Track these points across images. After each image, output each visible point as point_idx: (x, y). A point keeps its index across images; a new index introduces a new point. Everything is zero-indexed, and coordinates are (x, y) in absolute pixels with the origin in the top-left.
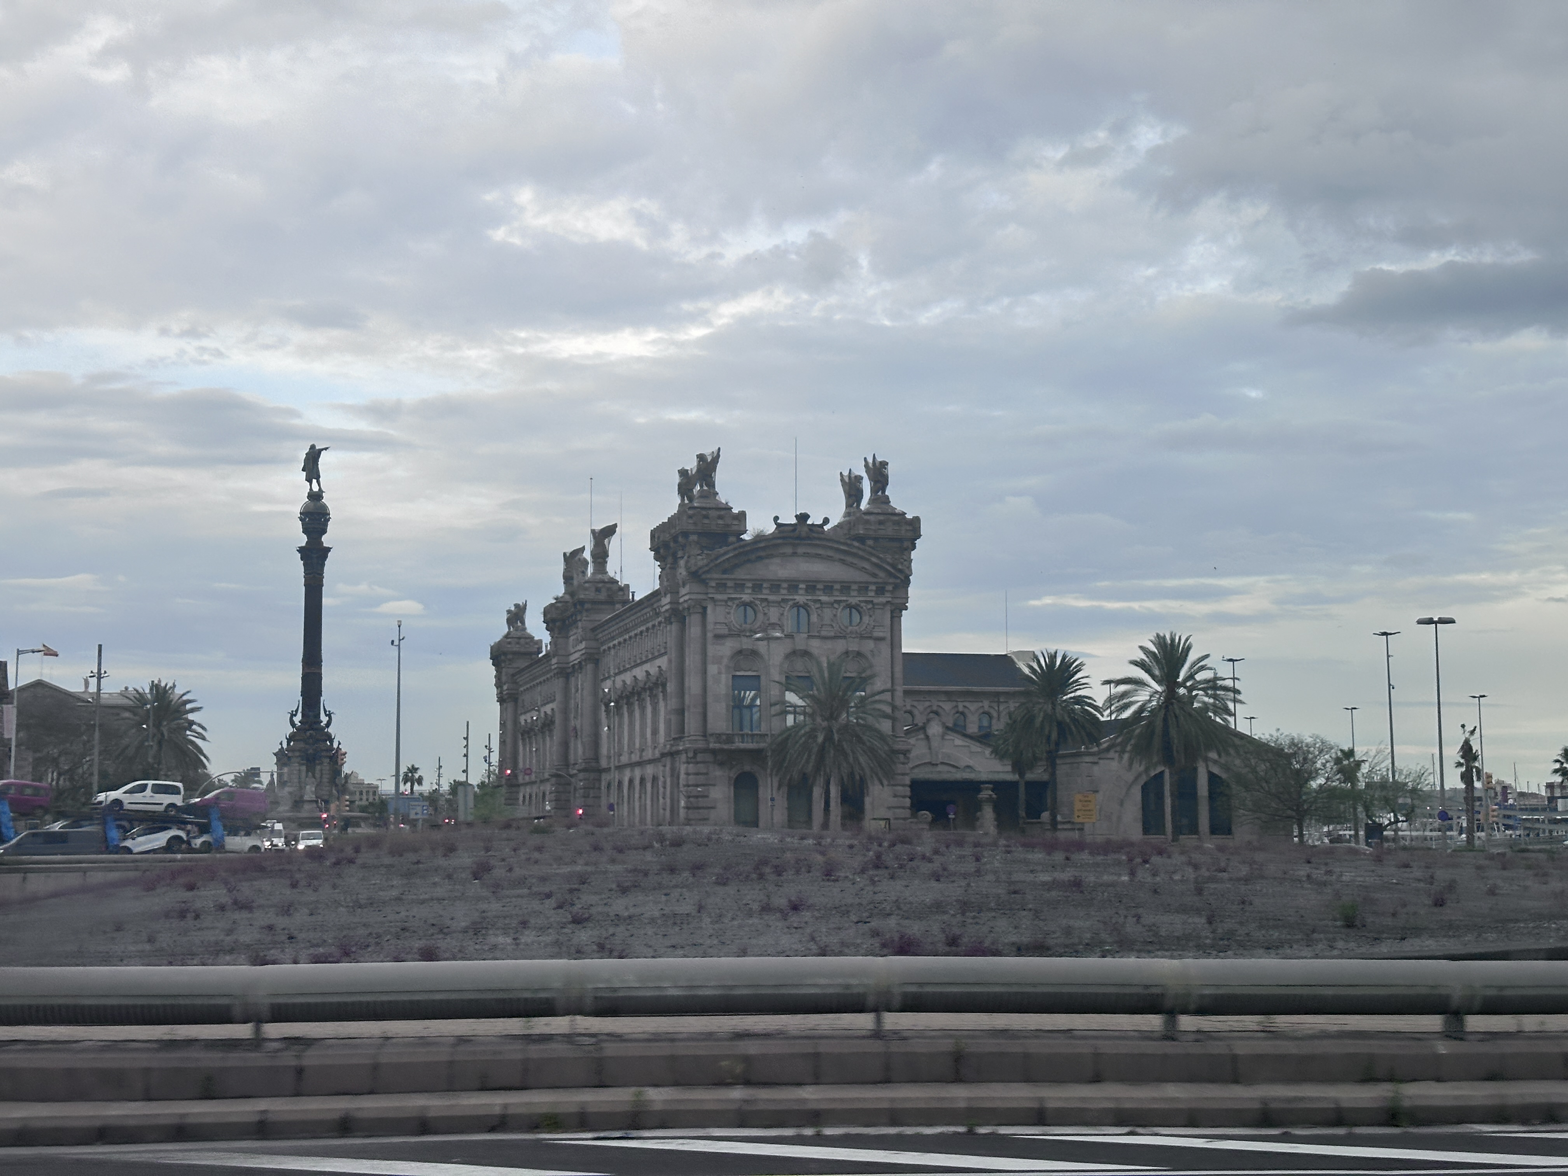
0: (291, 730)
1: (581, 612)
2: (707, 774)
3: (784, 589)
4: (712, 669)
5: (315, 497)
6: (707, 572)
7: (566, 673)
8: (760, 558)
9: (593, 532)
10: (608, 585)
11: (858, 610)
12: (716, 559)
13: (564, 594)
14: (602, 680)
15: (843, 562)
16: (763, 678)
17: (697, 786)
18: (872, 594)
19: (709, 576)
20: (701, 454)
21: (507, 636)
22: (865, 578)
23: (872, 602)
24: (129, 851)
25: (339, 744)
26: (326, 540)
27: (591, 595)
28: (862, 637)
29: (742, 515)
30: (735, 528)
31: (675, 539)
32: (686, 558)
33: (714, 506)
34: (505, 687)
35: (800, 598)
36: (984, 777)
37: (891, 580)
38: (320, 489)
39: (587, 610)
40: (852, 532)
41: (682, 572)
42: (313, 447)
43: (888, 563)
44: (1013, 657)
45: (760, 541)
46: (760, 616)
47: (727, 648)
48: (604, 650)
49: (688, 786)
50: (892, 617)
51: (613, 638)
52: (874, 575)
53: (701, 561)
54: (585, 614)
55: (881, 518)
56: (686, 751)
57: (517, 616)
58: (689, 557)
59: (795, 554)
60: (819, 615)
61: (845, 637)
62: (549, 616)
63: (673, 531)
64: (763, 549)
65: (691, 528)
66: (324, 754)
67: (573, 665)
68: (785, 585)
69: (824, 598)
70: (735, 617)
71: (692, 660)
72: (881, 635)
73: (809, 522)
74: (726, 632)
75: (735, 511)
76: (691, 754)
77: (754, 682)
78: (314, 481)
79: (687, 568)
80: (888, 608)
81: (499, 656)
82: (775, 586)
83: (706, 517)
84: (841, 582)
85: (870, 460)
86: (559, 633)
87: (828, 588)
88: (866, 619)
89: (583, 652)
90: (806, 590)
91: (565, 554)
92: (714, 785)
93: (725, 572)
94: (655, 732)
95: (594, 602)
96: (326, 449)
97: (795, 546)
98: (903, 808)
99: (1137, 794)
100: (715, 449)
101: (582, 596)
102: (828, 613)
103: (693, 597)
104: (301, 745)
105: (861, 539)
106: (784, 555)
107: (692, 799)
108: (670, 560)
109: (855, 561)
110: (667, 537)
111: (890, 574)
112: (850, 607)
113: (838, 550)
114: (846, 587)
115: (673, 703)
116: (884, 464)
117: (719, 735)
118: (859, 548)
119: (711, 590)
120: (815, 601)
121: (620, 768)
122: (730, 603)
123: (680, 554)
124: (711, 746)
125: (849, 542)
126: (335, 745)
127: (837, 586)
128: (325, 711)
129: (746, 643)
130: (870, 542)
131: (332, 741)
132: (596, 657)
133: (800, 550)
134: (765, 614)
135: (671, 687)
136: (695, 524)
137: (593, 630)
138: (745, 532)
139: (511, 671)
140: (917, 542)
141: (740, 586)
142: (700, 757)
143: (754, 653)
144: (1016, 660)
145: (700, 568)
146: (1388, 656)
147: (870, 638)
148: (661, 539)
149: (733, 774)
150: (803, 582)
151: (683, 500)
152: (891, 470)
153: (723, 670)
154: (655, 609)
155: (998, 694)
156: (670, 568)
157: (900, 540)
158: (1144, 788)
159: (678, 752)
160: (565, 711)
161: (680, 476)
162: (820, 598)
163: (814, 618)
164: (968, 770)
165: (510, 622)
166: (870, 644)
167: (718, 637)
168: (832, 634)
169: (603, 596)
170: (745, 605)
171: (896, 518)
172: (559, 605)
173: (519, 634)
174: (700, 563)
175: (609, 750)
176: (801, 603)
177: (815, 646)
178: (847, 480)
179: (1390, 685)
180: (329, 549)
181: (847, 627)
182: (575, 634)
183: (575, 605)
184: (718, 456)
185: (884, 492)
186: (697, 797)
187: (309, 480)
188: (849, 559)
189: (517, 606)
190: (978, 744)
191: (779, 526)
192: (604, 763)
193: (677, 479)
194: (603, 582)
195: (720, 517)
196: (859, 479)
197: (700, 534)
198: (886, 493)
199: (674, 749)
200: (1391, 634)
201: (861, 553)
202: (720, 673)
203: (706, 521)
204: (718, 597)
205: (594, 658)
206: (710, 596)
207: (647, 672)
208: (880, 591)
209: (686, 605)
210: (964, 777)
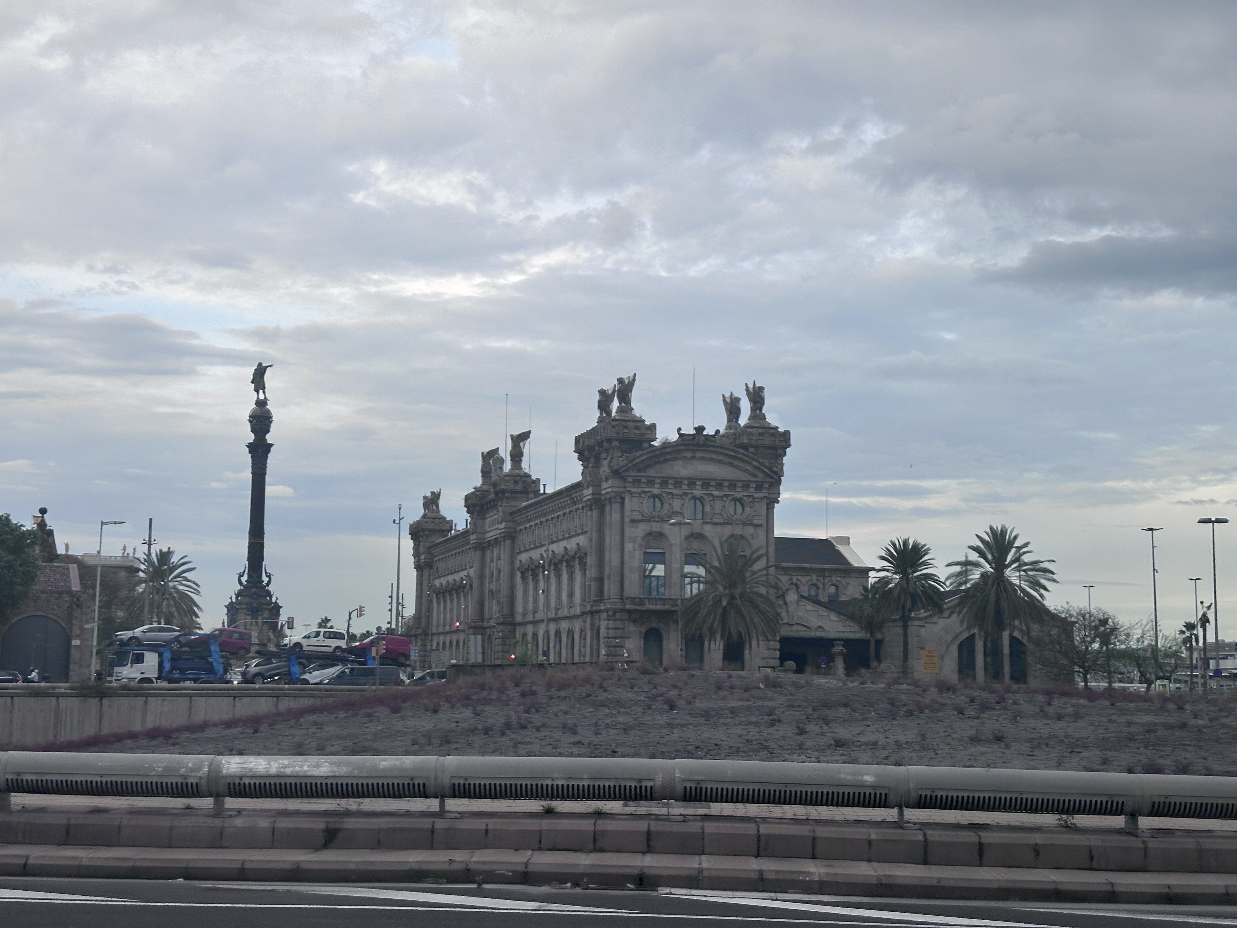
0: (239, 587)
1: (501, 499)
2: (623, 629)
3: (685, 484)
4: (629, 547)
5: (261, 404)
6: (626, 470)
7: (482, 547)
8: (666, 461)
9: (512, 436)
10: (524, 479)
11: (740, 502)
12: (634, 460)
13: (483, 484)
14: (518, 553)
15: (730, 464)
16: (667, 555)
17: (615, 638)
18: (752, 490)
19: (628, 474)
20: (620, 378)
21: (424, 516)
22: (748, 477)
23: (752, 496)
24: (306, 682)
25: (277, 599)
26: (269, 438)
27: (511, 486)
28: (744, 524)
29: (653, 427)
30: (647, 436)
31: (600, 444)
32: (609, 459)
33: (631, 419)
34: (423, 557)
35: (698, 493)
36: (832, 635)
37: (768, 480)
38: (265, 398)
39: (507, 498)
40: (737, 442)
41: (605, 469)
42: (260, 364)
43: (766, 466)
44: (833, 541)
45: (668, 447)
46: (666, 506)
47: (640, 530)
48: (521, 530)
49: (608, 638)
50: (767, 509)
51: (529, 521)
52: (754, 476)
53: (621, 461)
54: (505, 501)
55: (761, 431)
56: (607, 610)
57: (432, 501)
58: (612, 458)
59: (693, 458)
60: (711, 506)
61: (731, 524)
62: (470, 502)
63: (599, 438)
64: (670, 453)
65: (614, 435)
66: (266, 607)
67: (489, 541)
68: (686, 482)
69: (716, 493)
70: (647, 506)
71: (611, 539)
72: (760, 522)
73: (705, 433)
74: (640, 518)
75: (647, 423)
76: (611, 613)
77: (660, 558)
78: (261, 391)
79: (610, 466)
80: (765, 501)
81: (416, 532)
82: (678, 483)
83: (626, 427)
84: (729, 480)
85: (751, 386)
86: (478, 516)
87: (719, 485)
88: (747, 510)
89: (503, 530)
90: (702, 486)
91: (483, 453)
92: (629, 638)
93: (639, 471)
94: (571, 595)
95: (512, 492)
96: (271, 366)
97: (694, 451)
98: (774, 658)
99: (954, 650)
100: (631, 375)
101: (503, 487)
102: (718, 504)
103: (615, 490)
104: (247, 600)
105: (745, 447)
106: (685, 458)
107: (610, 649)
108: (592, 460)
109: (741, 464)
110: (592, 442)
111: (767, 475)
112: (735, 500)
113: (727, 455)
114: (732, 485)
115: (592, 573)
116: (761, 389)
117: (634, 598)
118: (743, 454)
119: (628, 485)
120: (709, 495)
121: (535, 623)
122: (643, 495)
123: (603, 456)
124: (628, 607)
125: (736, 449)
126: (274, 601)
127: (726, 484)
128: (266, 572)
129: (655, 527)
130: (752, 450)
131: (271, 596)
132: (514, 535)
133: (698, 455)
134: (670, 504)
135: (591, 560)
136: (618, 433)
137: (511, 514)
138: (655, 439)
139: (428, 544)
140: (788, 450)
141: (651, 482)
142: (618, 615)
143: (661, 535)
144: (835, 543)
145: (621, 467)
146: (1153, 547)
147: (751, 524)
148: (586, 444)
149: (643, 630)
150: (700, 479)
151: (601, 414)
152: (766, 394)
153: (637, 547)
154: (573, 499)
155: (823, 570)
156: (592, 467)
157: (775, 448)
158: (960, 646)
159: (598, 612)
160: (482, 577)
161: (600, 395)
162: (713, 493)
163: (708, 508)
164: (820, 630)
165: (426, 506)
166: (751, 529)
167: (633, 521)
168: (721, 521)
169: (519, 487)
170: (654, 496)
171: (772, 431)
172: (478, 493)
173: (434, 515)
174: (622, 464)
175: (525, 607)
176: (698, 496)
177: (708, 530)
178: (728, 400)
179: (1154, 569)
180: (271, 445)
181: (733, 516)
182: (492, 517)
183: (496, 494)
184: (634, 380)
185: (761, 410)
186: (615, 647)
187: (257, 391)
188: (736, 463)
189: (433, 493)
190: (824, 609)
191: (681, 435)
192: (519, 619)
193: (597, 397)
194: (518, 475)
195: (637, 428)
196: (738, 400)
197: (621, 441)
198: (763, 412)
199: (594, 608)
200: (1156, 530)
201: (745, 458)
202: (634, 550)
203: (626, 431)
204: (634, 490)
205: (511, 536)
206: (628, 489)
207: (565, 548)
208: (759, 488)
209: (608, 496)
210: (817, 635)
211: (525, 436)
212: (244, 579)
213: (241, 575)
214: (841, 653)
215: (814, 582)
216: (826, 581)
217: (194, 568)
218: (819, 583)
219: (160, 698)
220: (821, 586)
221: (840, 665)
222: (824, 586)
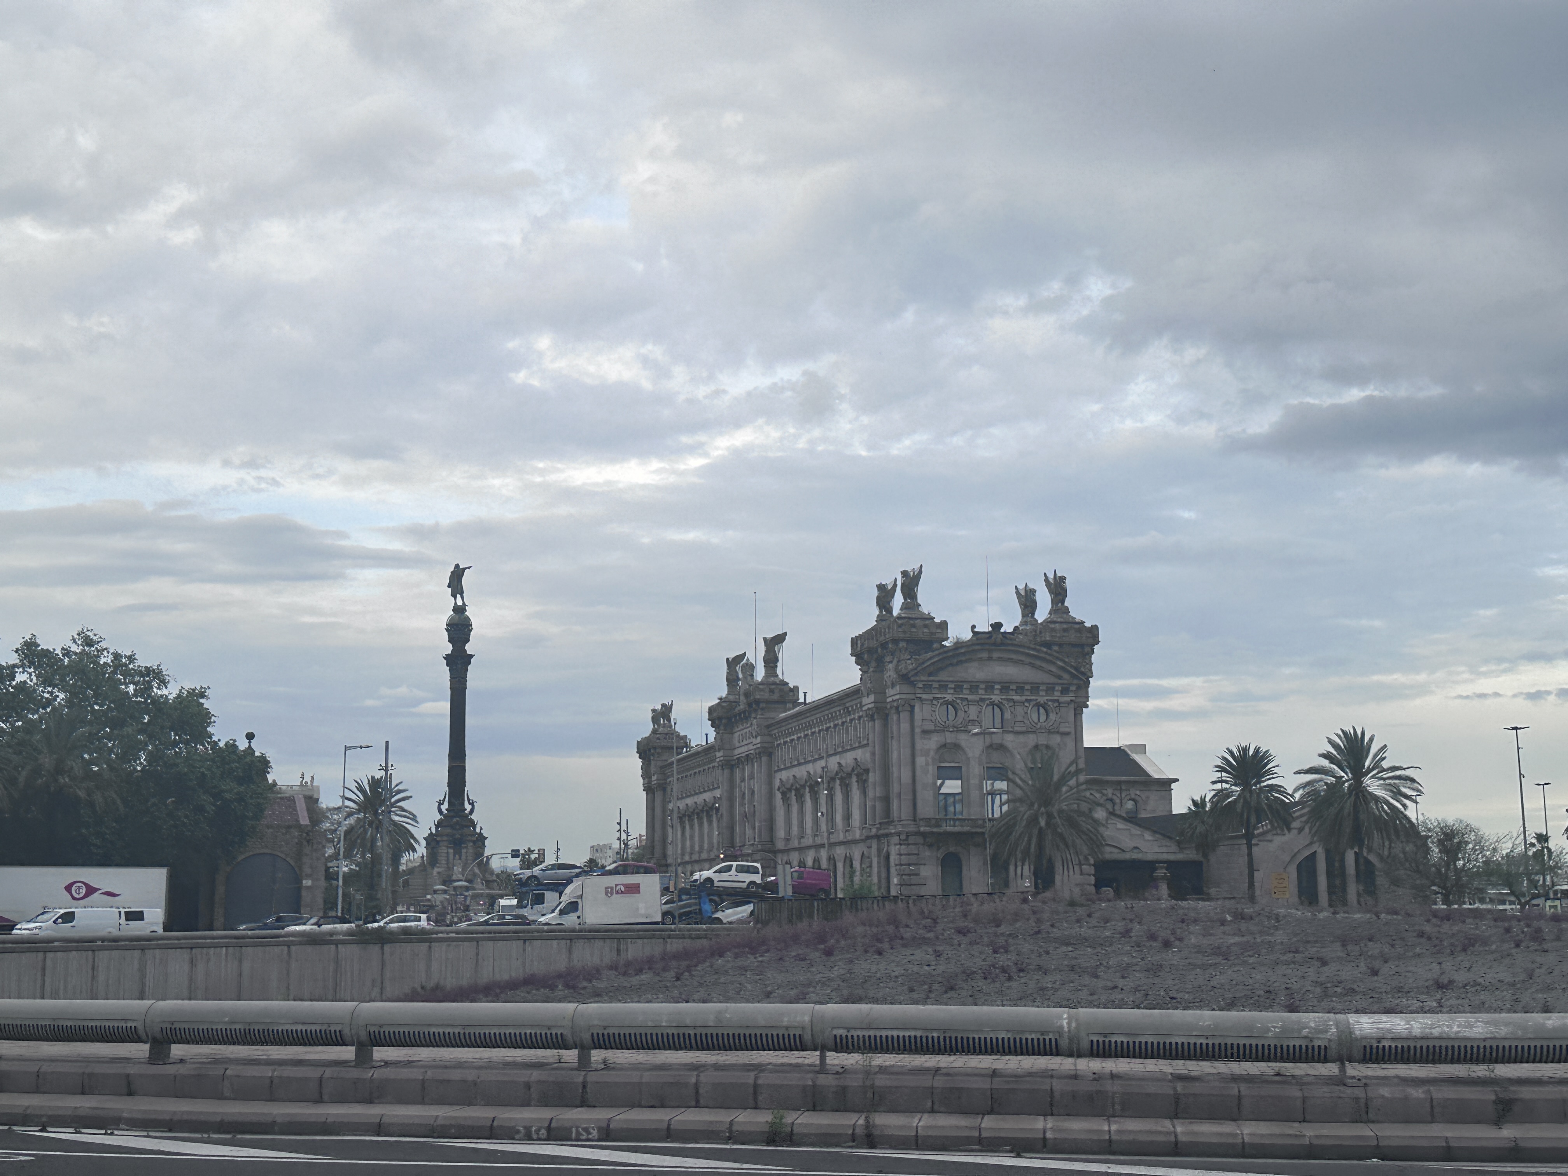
0: (438, 817)
1: (756, 711)
2: (918, 855)
3: (982, 689)
4: (920, 761)
5: (459, 610)
6: (916, 675)
7: (731, 765)
8: (960, 662)
9: (765, 639)
10: (780, 687)
11: (1044, 708)
12: (923, 663)
13: (728, 694)
14: (776, 772)
15: (1032, 665)
16: (963, 769)
17: (909, 865)
18: (1057, 693)
19: (918, 678)
20: (904, 571)
21: (654, 732)
22: (1053, 680)
23: (1058, 700)
25: (481, 829)
26: (469, 648)
27: (766, 695)
28: (1050, 732)
29: (944, 625)
30: (938, 636)
31: (884, 645)
32: (895, 661)
33: (919, 616)
34: (654, 778)
35: (996, 698)
36: (1150, 857)
37: (1075, 682)
38: (464, 604)
39: (763, 709)
40: (1038, 639)
41: (890, 673)
42: (457, 566)
43: (1072, 666)
44: (1126, 749)
45: (962, 647)
46: (961, 714)
47: (933, 742)
48: (779, 745)
49: (901, 865)
50: (1075, 715)
51: (790, 734)
52: (1060, 677)
53: (909, 665)
54: (760, 712)
55: (1065, 626)
56: (898, 834)
57: (663, 714)
58: (899, 661)
59: (990, 659)
60: (1012, 713)
61: (1035, 732)
62: (715, 715)
63: (882, 639)
64: (964, 654)
65: (901, 635)
66: (469, 838)
67: (738, 759)
68: (982, 686)
69: (1017, 698)
70: (940, 714)
71: (898, 753)
72: (1067, 730)
73: (1002, 630)
74: (933, 728)
75: (937, 620)
76: (903, 837)
77: (955, 773)
78: (459, 596)
79: (896, 670)
80: (1072, 706)
81: (645, 750)
82: (974, 687)
83: (913, 626)
84: (1031, 683)
85: (1051, 576)
86: (725, 730)
87: (1020, 689)
88: (1052, 716)
89: (759, 745)
90: (1001, 690)
91: (728, 659)
92: (925, 865)
93: (930, 675)
94: (847, 817)
95: (767, 702)
96: (469, 568)
97: (990, 651)
98: (1090, 885)
99: (1293, 870)
100: (916, 567)
101: (758, 697)
102: (1020, 710)
103: (904, 696)
104: (448, 830)
105: (1048, 645)
106: (981, 659)
107: (904, 877)
108: (873, 664)
109: (1044, 665)
110: (873, 644)
111: (1073, 676)
112: (1038, 705)
113: (1028, 655)
114: (1035, 688)
115: (875, 791)
116: (1063, 579)
117: (929, 819)
118: (1046, 653)
119: (918, 691)
120: (1008, 700)
121: (800, 849)
122: (935, 702)
123: (888, 659)
124: (922, 829)
125: (1038, 647)
126: (478, 830)
127: (1028, 687)
128: (469, 800)
129: (950, 738)
130: (1056, 648)
132: (770, 750)
133: (995, 655)
134: (965, 712)
135: (873, 777)
136: (904, 632)
137: (768, 727)
138: (947, 638)
139: (660, 764)
140: (1096, 647)
141: (943, 687)
142: (912, 839)
143: (957, 746)
144: (1129, 752)
145: (909, 672)
146: (1518, 748)
147: (1058, 732)
148: (866, 646)
149: (940, 854)
150: (999, 683)
151: (881, 612)
152: (1069, 584)
153: (930, 761)
154: (848, 708)
155: (1119, 783)
156: (873, 671)
157: (1082, 646)
158: (1299, 866)
159: (887, 835)
160: (731, 800)
161: (878, 590)
162: (1013, 697)
163: (1007, 715)
164: (1135, 851)
165: (655, 720)
166: (1056, 739)
167: (925, 732)
168: (1024, 729)
169: (776, 697)
170: (947, 703)
171: (1077, 626)
172: (724, 704)
173: (666, 730)
174: (911, 667)
175: (788, 832)
176: (996, 702)
177: (1009, 740)
178: (1023, 593)
179: (1520, 774)
180: (472, 656)
181: (1036, 724)
182: (741, 732)
183: (750, 705)
184: (920, 572)
185: (1063, 602)
186: (909, 875)
187: (454, 595)
188: (1038, 663)
189: (663, 705)
190: (1138, 828)
191: (975, 633)
192: (780, 845)
193: (875, 593)
194: (775, 684)
195: (926, 626)
196: (1033, 592)
197: (908, 641)
198: (1066, 604)
199: (882, 832)
200: (1520, 728)
201: (1048, 657)
202: (927, 764)
203: (914, 630)
204: (924, 696)
205: (767, 752)
206: (919, 695)
207: (839, 763)
208: (1065, 691)
209: (895, 704)
210: (1133, 857)
211: (780, 639)
212: (445, 807)
213: (440, 803)
214: (1164, 878)
215: (1110, 796)
216: (1123, 796)
217: (411, 797)
218: (1114, 797)
219: (445, 944)
220: (1118, 801)
221: (1164, 889)
222: (1121, 800)
